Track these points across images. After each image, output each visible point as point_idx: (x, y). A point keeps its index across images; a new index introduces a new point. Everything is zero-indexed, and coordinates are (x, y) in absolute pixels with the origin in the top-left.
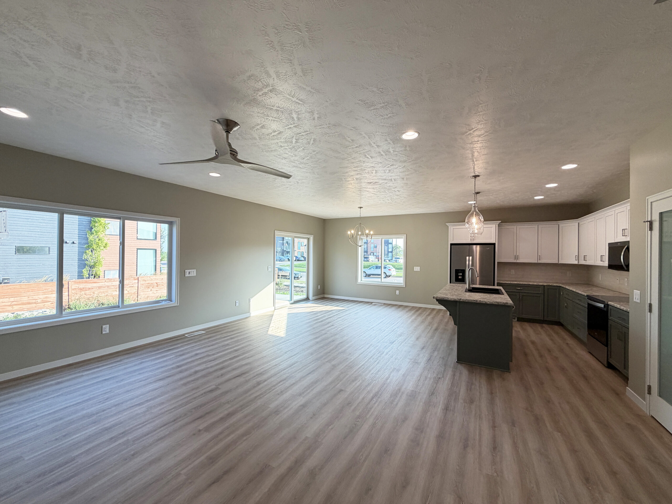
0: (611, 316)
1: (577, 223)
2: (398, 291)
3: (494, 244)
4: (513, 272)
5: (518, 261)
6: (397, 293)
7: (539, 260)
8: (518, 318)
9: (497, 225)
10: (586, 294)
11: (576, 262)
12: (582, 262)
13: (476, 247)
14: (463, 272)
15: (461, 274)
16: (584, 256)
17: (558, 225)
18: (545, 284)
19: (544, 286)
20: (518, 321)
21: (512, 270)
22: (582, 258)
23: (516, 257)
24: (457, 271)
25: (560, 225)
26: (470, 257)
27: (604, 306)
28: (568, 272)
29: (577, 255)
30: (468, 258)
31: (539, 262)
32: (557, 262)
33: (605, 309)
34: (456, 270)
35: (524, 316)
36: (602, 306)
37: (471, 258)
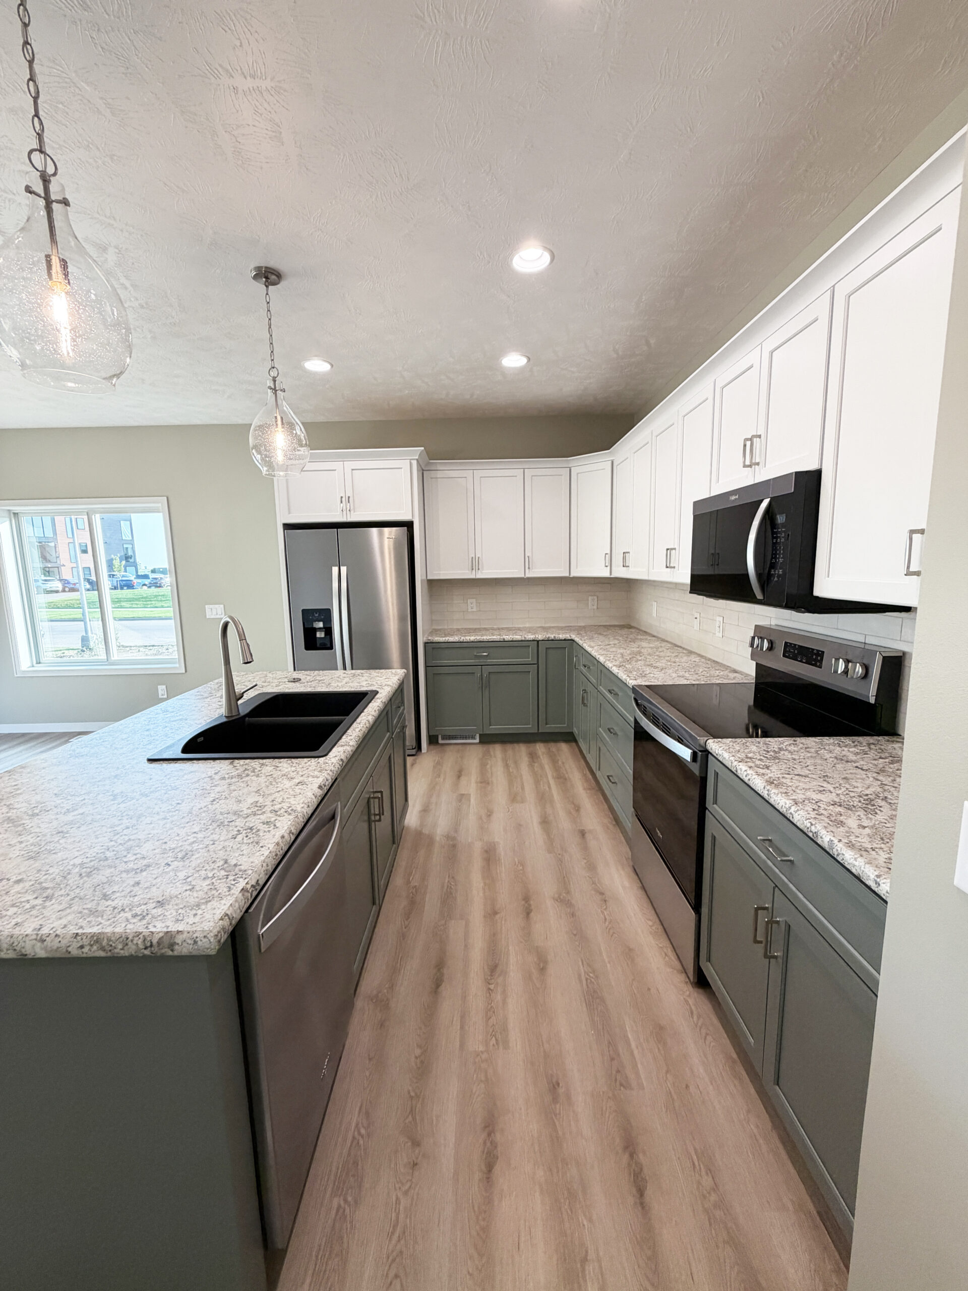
0: (715, 802)
1: (610, 463)
2: (164, 687)
3: (409, 525)
4: (472, 605)
5: (480, 575)
6: (160, 692)
7: (527, 570)
8: (480, 735)
9: (415, 463)
10: (631, 683)
11: (605, 573)
12: (620, 572)
13: (381, 535)
14: (326, 614)
15: (321, 625)
16: (624, 553)
17: (569, 469)
18: (540, 637)
19: (538, 641)
20: (481, 742)
21: (469, 601)
22: (618, 559)
23: (475, 564)
24: (307, 615)
25: (572, 469)
26: (342, 568)
27: (694, 756)
28: (590, 598)
29: (609, 552)
30: (335, 570)
31: (528, 575)
32: (567, 575)
33: (695, 769)
34: (304, 611)
35: (495, 728)
36: (685, 753)
37: (344, 569)
